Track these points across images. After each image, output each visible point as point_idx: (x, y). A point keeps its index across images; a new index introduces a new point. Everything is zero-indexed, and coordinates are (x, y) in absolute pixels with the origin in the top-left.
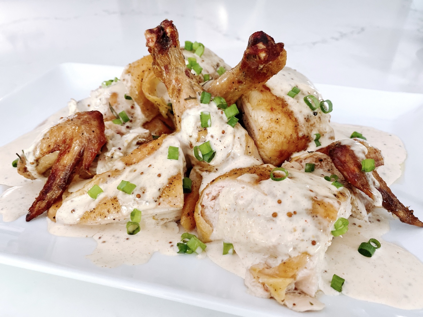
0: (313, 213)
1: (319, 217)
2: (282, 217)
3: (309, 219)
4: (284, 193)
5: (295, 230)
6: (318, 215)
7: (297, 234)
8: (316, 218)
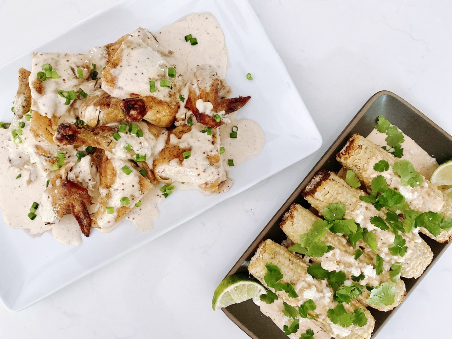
0: (211, 164)
1: (215, 164)
2: (202, 174)
3: (211, 167)
4: (196, 164)
5: (209, 175)
6: (213, 163)
7: (211, 176)
8: (214, 165)
